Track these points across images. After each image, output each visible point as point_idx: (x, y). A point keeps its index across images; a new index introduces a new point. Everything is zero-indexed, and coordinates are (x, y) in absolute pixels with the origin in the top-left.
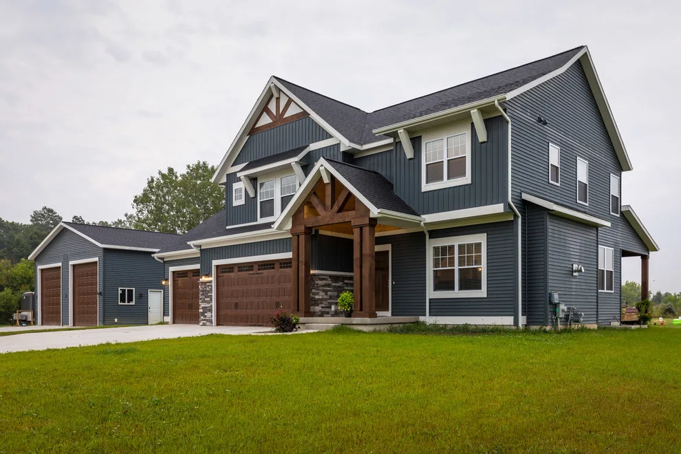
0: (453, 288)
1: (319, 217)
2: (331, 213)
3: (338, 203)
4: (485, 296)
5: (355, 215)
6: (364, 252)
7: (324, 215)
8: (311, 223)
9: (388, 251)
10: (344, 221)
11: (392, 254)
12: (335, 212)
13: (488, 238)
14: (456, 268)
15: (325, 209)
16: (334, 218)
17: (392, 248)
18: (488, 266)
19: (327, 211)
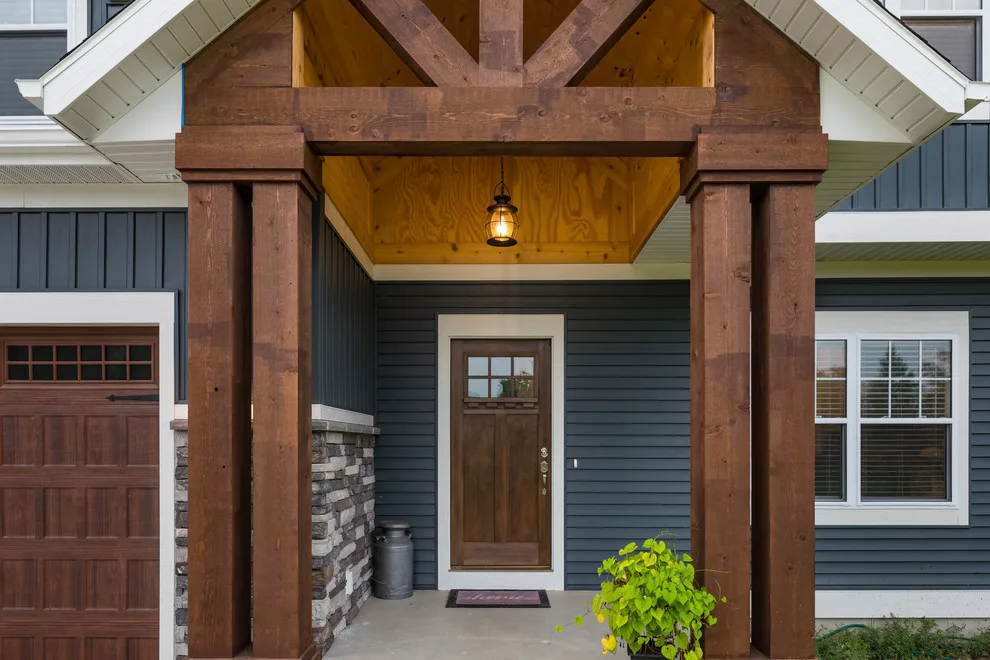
0: (840, 493)
1: (423, 91)
2: (525, 79)
3: (582, 25)
4: (964, 521)
5: (718, 110)
6: (776, 326)
7: (464, 85)
8: (356, 123)
9: (549, 341)
10: (632, 137)
11: (568, 354)
12: (559, 77)
13: (973, 329)
14: (854, 421)
15: (475, 55)
16: (549, 109)
17: (568, 331)
18: (972, 423)
19: (493, 66)
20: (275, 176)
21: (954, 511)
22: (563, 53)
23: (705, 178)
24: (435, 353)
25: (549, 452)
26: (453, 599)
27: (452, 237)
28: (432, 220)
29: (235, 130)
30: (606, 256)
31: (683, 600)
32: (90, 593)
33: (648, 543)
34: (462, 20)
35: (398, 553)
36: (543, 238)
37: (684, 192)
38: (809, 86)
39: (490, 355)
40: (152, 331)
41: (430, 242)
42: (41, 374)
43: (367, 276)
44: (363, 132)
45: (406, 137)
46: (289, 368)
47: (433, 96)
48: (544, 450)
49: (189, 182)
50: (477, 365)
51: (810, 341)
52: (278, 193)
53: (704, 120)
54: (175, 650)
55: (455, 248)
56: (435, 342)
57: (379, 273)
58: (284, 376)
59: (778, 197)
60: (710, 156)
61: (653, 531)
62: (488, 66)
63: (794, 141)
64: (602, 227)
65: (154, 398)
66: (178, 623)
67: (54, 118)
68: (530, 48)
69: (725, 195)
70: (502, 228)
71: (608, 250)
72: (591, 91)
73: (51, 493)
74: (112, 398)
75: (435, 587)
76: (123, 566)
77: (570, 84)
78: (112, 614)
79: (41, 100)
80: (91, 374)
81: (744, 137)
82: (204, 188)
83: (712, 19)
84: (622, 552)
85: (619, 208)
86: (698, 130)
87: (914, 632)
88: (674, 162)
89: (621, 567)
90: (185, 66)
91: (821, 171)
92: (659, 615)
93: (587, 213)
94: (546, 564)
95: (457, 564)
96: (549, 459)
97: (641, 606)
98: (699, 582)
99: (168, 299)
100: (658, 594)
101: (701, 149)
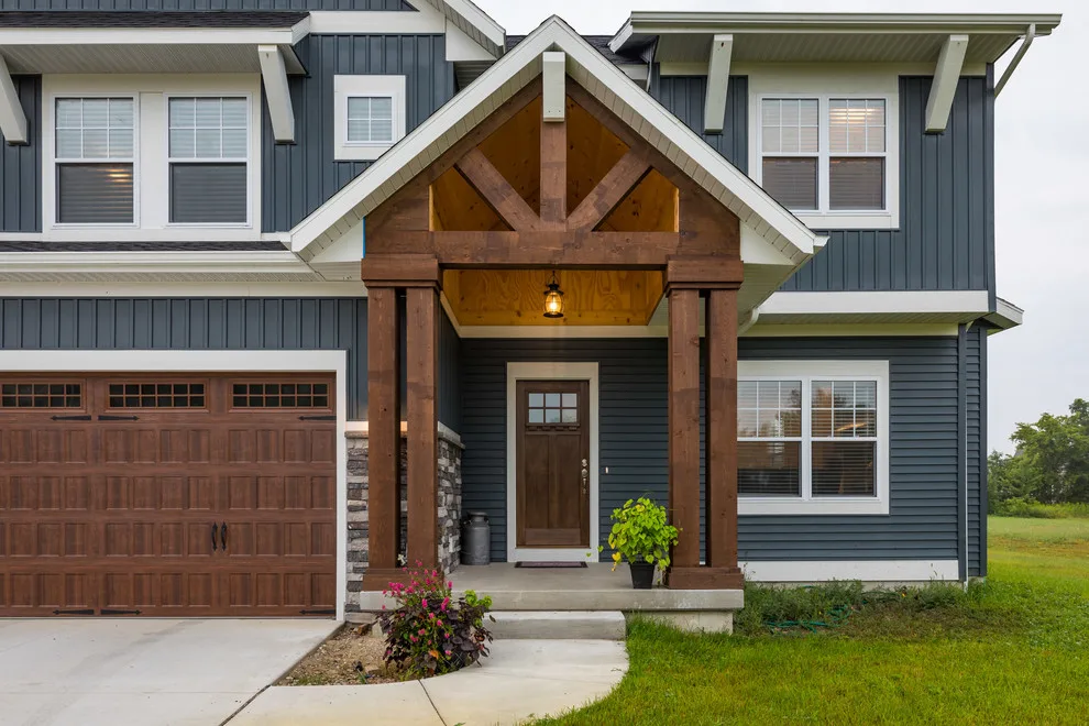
0: (796, 491)
1: (508, 233)
2: (567, 226)
3: (601, 196)
4: (886, 511)
5: (680, 246)
6: (715, 373)
7: (532, 230)
8: (468, 252)
9: (588, 381)
10: (630, 261)
11: (601, 391)
12: (588, 225)
13: (892, 373)
14: (806, 439)
15: (537, 211)
16: (581, 245)
17: (601, 374)
18: (891, 441)
19: (549, 219)
20: (420, 284)
21: (878, 504)
22: (589, 212)
23: (672, 286)
24: (505, 391)
25: (588, 463)
26: (518, 565)
27: (517, 306)
28: (503, 294)
29: (397, 257)
30: (628, 320)
31: (657, 528)
32: (287, 545)
33: (640, 500)
34: (526, 162)
35: (480, 533)
36: (583, 307)
37: (665, 291)
38: (734, 232)
39: (545, 392)
40: (332, 375)
41: (501, 310)
42: (256, 403)
43: (457, 335)
44: (473, 259)
45: (497, 261)
46: (428, 397)
47: (512, 237)
48: (584, 461)
49: (369, 287)
50: (535, 399)
51: (734, 383)
52: (421, 294)
53: (672, 251)
54: (347, 577)
55: (519, 314)
56: (505, 382)
57: (464, 332)
58: (425, 401)
59: (716, 296)
60: (676, 273)
61: (640, 493)
62: (546, 220)
63: (722, 264)
64: (626, 298)
65: (334, 418)
66: (348, 560)
67: (296, 254)
68: (571, 208)
69: (685, 295)
70: (554, 306)
71: (629, 315)
72: (607, 234)
73: (261, 481)
74: (302, 418)
75: (505, 560)
76: (309, 527)
77: (593, 230)
78: (300, 559)
79: (290, 243)
80: (288, 403)
81: (695, 262)
82: (378, 290)
83: (678, 191)
84: (625, 506)
85: (638, 286)
86: (669, 257)
87: (847, 588)
88: (659, 273)
89: (624, 513)
90: (365, 218)
91: (740, 283)
92: (643, 537)
93: (615, 289)
94: (585, 543)
95: (521, 544)
96: (588, 468)
97: (633, 532)
98: (670, 522)
99: (342, 354)
100: (643, 524)
101: (670, 269)
